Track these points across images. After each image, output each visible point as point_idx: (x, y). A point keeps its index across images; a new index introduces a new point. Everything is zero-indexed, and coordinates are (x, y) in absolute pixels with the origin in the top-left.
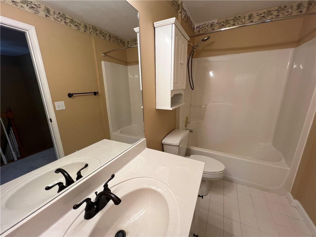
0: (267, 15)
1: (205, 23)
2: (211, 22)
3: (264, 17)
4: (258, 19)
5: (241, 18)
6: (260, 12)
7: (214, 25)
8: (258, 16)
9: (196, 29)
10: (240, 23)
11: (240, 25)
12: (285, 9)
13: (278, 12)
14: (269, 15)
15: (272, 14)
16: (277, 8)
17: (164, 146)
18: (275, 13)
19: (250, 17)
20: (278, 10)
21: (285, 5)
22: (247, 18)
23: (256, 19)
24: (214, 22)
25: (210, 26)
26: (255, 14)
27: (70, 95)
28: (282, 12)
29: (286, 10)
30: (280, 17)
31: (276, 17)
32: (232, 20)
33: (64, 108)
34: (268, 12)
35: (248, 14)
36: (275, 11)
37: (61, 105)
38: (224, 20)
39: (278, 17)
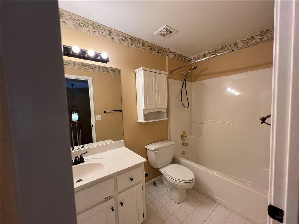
0: (250, 40)
1: (199, 54)
2: (203, 53)
3: (248, 42)
4: (243, 45)
5: (228, 46)
6: (244, 39)
7: (206, 55)
8: (243, 42)
9: (193, 60)
10: (227, 50)
11: (227, 51)
12: (268, 32)
13: (262, 36)
14: (252, 40)
15: (255, 39)
16: (259, 33)
17: (148, 151)
18: (259, 37)
19: (235, 44)
20: (261, 34)
21: (268, 29)
22: (233, 45)
23: (241, 45)
24: (206, 53)
25: (203, 56)
26: (239, 42)
27: (105, 112)
28: (265, 35)
29: (270, 33)
30: (264, 40)
31: (260, 40)
32: (220, 49)
33: (101, 119)
34: (252, 37)
35: (233, 42)
36: (258, 36)
37: (99, 118)
38: (214, 50)
39: (262, 40)
